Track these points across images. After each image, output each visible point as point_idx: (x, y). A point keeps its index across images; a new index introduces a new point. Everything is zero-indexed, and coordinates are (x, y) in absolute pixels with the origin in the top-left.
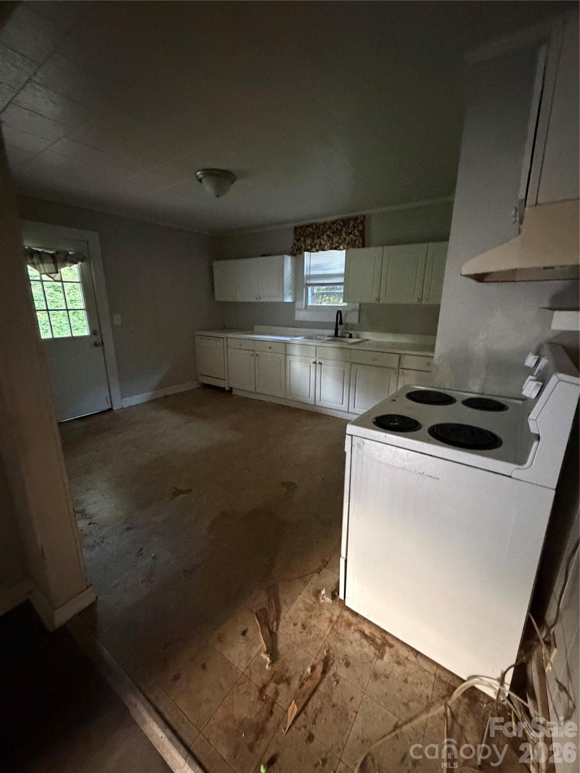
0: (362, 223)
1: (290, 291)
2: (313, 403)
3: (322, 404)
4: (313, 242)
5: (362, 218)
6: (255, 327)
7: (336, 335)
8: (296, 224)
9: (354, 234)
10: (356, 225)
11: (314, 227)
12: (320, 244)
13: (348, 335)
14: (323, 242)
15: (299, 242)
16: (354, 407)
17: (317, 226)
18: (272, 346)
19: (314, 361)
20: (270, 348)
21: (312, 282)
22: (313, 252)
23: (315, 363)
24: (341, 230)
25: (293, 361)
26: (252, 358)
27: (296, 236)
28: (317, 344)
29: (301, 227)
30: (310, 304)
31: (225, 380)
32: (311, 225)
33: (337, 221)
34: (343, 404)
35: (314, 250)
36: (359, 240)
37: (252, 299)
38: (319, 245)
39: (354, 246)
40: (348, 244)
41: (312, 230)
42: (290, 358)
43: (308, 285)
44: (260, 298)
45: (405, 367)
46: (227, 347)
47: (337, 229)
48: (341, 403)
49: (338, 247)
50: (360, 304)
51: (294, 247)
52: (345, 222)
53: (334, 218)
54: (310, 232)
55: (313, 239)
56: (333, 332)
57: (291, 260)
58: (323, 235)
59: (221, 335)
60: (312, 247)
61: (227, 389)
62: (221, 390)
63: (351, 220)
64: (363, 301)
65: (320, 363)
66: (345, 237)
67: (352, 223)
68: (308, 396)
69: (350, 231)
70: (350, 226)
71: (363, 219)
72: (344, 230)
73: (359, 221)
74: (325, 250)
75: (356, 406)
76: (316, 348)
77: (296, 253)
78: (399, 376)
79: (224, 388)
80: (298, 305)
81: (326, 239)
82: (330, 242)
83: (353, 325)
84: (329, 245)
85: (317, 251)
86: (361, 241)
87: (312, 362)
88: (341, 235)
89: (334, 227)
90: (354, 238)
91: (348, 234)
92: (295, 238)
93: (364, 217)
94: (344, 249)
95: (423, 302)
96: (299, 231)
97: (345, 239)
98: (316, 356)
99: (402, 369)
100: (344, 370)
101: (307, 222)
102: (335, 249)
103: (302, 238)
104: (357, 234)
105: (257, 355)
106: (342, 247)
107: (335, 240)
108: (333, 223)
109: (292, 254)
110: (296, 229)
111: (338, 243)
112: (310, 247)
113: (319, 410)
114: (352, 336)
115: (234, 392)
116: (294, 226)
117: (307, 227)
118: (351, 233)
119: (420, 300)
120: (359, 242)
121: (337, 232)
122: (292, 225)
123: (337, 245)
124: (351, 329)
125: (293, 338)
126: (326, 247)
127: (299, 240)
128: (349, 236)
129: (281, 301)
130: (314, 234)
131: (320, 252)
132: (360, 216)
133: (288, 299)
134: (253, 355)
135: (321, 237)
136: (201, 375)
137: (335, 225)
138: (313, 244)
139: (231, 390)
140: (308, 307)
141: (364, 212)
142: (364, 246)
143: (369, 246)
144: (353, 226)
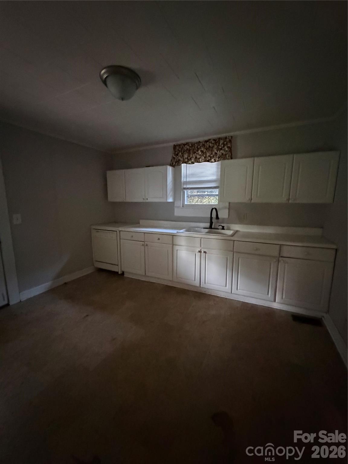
0: (230, 141)
1: (171, 194)
2: (198, 285)
3: (207, 286)
4: (189, 156)
5: (230, 137)
6: (142, 222)
7: (211, 227)
8: (175, 143)
9: (225, 150)
10: (226, 143)
11: (190, 145)
12: (196, 157)
13: (221, 227)
14: (198, 157)
15: (178, 156)
16: (237, 289)
17: (193, 145)
18: (160, 238)
19: (199, 250)
20: (159, 239)
21: (188, 186)
22: (189, 164)
23: (200, 252)
24: (213, 147)
25: (179, 250)
26: (143, 247)
27: (175, 152)
28: (200, 236)
29: (179, 145)
30: (186, 203)
31: (118, 265)
32: (187, 144)
33: (210, 140)
34: (226, 286)
35: (190, 162)
36: (229, 154)
37: (141, 200)
38: (195, 159)
39: (225, 158)
40: (219, 158)
41: (188, 147)
42: (176, 248)
43: (185, 189)
44: (147, 199)
45: (285, 255)
46: (120, 239)
47: (209, 146)
48: (225, 286)
49: (210, 160)
50: (229, 203)
51: (173, 160)
52: (216, 141)
53: (206, 138)
54: (187, 149)
55: (189, 153)
56: (208, 225)
57: (172, 170)
58: (198, 151)
59: (114, 229)
60: (188, 160)
61: (119, 273)
62: (115, 273)
63: (221, 139)
64: (232, 201)
65: (205, 252)
66: (216, 152)
67: (221, 142)
68: (194, 280)
69: (220, 147)
70: (221, 143)
71: (231, 139)
72: (216, 147)
73: (227, 140)
74: (200, 162)
75: (238, 288)
76: (201, 240)
77: (175, 165)
78: (280, 264)
79: (118, 273)
80: (176, 204)
81: (200, 153)
82: (204, 156)
83: (224, 219)
84: (203, 158)
85: (193, 163)
86: (230, 155)
87: (197, 251)
88: (212, 151)
89: (207, 145)
90: (224, 153)
91: (218, 149)
92: (175, 154)
93: (232, 137)
94: (215, 161)
95: (290, 201)
96: (177, 148)
97: (216, 153)
98: (201, 247)
99: (281, 257)
100: (227, 258)
101: (184, 142)
102: (208, 161)
103: (180, 154)
104: (227, 149)
105: (147, 245)
106: (213, 160)
107: (208, 154)
108: (206, 141)
109: (172, 165)
110: (175, 147)
111: (210, 157)
112: (186, 160)
113: (203, 291)
114: (224, 228)
115: (126, 275)
116: (173, 145)
117: (184, 145)
118: (221, 149)
119: (289, 200)
120: (229, 155)
121: (210, 149)
122: (172, 144)
123: (209, 158)
124: (223, 223)
125: (178, 231)
126: (200, 160)
127: (177, 155)
128: (219, 151)
129: (166, 201)
130: (190, 150)
131: (196, 164)
132: (229, 137)
133: (170, 200)
134: (143, 245)
135: (197, 152)
136: (96, 261)
137: (208, 143)
138: (189, 158)
139: (123, 273)
140: (184, 206)
141: (232, 134)
142: (232, 158)
143: (236, 158)
144: (223, 144)
